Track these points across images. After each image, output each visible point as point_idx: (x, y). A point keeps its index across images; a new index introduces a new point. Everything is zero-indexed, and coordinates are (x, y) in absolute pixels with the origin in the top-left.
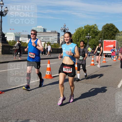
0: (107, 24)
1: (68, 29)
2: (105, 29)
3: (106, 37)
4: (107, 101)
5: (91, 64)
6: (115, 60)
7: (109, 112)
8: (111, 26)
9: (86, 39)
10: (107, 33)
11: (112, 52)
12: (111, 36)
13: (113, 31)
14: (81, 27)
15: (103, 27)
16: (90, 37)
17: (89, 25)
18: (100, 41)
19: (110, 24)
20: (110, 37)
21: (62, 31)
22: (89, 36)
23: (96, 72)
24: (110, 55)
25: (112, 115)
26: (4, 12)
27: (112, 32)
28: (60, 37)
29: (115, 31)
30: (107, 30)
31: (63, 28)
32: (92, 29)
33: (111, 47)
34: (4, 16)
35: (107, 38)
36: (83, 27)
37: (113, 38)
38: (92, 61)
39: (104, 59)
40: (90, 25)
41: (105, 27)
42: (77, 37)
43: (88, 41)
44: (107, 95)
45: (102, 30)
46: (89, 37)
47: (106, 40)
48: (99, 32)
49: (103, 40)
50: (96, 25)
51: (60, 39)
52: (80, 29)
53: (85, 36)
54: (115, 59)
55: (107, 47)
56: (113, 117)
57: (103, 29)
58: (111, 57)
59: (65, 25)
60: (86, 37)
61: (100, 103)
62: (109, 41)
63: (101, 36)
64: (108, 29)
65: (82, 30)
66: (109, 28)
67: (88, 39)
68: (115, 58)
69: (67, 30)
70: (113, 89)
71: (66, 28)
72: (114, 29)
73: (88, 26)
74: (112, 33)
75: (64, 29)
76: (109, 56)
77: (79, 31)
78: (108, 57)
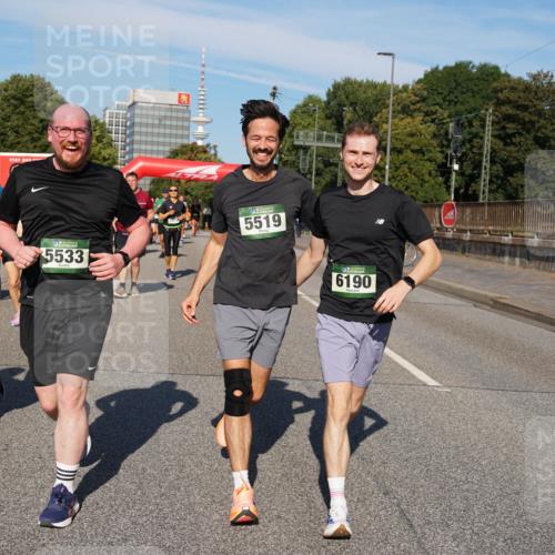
0: (16, 79)
2: (4, 99)
3: (12, 137)
8: (35, 86)
10: (18, 120)
12: (36, 135)
13: (46, 111)
19: (32, 75)
20: (33, 140)
30: (16, 106)
35: (18, 143)
41: (6, 90)
66: (25, 96)
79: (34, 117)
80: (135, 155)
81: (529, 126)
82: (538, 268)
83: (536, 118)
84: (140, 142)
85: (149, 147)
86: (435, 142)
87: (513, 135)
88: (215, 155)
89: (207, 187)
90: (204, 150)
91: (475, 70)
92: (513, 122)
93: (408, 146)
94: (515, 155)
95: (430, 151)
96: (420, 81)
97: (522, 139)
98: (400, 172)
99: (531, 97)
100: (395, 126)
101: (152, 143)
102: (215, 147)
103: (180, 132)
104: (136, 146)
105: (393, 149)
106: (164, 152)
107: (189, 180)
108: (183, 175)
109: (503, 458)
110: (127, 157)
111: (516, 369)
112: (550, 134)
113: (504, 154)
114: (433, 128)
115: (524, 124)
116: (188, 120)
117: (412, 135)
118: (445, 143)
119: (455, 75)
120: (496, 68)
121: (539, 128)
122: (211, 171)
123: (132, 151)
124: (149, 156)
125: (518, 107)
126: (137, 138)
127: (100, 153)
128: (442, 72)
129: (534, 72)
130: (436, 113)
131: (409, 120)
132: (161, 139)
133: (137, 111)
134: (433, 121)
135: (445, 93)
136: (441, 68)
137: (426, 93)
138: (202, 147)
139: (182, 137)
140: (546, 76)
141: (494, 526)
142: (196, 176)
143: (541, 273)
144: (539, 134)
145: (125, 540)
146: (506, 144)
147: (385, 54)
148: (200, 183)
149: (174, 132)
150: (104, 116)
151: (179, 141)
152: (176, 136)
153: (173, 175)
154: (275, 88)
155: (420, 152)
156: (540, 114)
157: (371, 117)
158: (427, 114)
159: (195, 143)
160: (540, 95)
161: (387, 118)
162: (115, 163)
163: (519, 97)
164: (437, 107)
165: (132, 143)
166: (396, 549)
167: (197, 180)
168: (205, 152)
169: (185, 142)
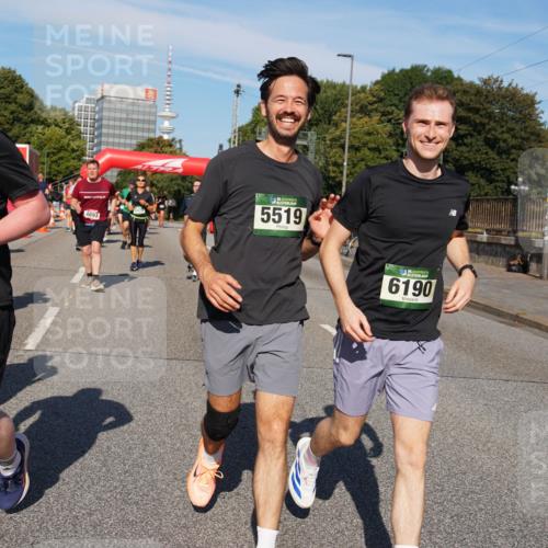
8: (6, 79)
12: (7, 126)
13: (16, 103)
27: (13, 107)
29: (26, 103)
37: (18, 137)
72: (20, 96)
74: (12, 113)
79: (6, 109)
80: (103, 147)
81: (480, 128)
82: (487, 263)
83: (486, 121)
84: (108, 135)
85: (117, 140)
86: (391, 141)
87: (465, 136)
88: (181, 149)
89: (172, 180)
90: (170, 144)
91: (429, 74)
92: (465, 123)
93: (365, 144)
94: (466, 155)
95: (387, 150)
96: (377, 83)
97: (474, 140)
98: (357, 169)
99: (482, 100)
100: (353, 125)
101: (120, 136)
102: (180, 141)
103: (146, 126)
104: (103, 139)
105: (351, 147)
106: (131, 145)
107: (155, 172)
108: (149, 167)
109: (451, 441)
110: (95, 149)
111: (464, 357)
112: (500, 136)
113: (456, 154)
114: (389, 127)
115: (475, 126)
116: (155, 114)
117: (369, 134)
118: (401, 142)
119: (410, 78)
120: (450, 72)
121: (490, 130)
122: (176, 164)
123: (100, 144)
124: (116, 148)
125: (470, 110)
126: (104, 131)
127: (68, 145)
128: (397, 75)
129: (485, 77)
130: (392, 113)
131: (366, 119)
132: (129, 133)
133: (105, 105)
134: (389, 121)
135: (401, 95)
136: (397, 70)
137: (382, 94)
138: (168, 141)
139: (149, 130)
140: (496, 81)
141: (441, 504)
142: (162, 169)
143: (489, 267)
144: (489, 136)
145: (90, 515)
146: (458, 145)
147: (345, 56)
148: (166, 176)
149: (140, 125)
150: (74, 109)
151: (146, 135)
152: (143, 130)
153: (139, 167)
154: (239, 86)
155: (377, 150)
156: (490, 116)
157: (331, 116)
158: (384, 114)
159: (161, 137)
160: (491, 98)
161: (346, 117)
162: (84, 154)
163: (471, 100)
164: (393, 108)
165: (100, 135)
166: (348, 525)
167: (162, 172)
168: (171, 146)
169: (152, 135)
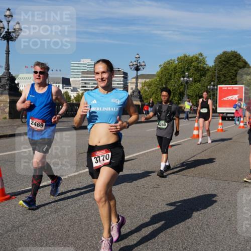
0: (225, 53)
1: (145, 65)
2: (220, 62)
4: (227, 210)
5: (194, 135)
6: (243, 127)
7: (231, 234)
8: (233, 56)
9: (182, 85)
10: (225, 70)
11: (236, 110)
12: (233, 77)
13: (237, 66)
14: (171, 60)
15: (216, 58)
16: (190, 80)
17: (187, 55)
18: (210, 88)
19: (232, 51)
20: (232, 79)
21: (131, 69)
22: (188, 77)
23: (203, 151)
24: (233, 115)
25: (239, 239)
26: (13, 32)
28: (128, 82)
30: (225, 65)
31: (135, 63)
32: (194, 64)
33: (234, 99)
34: (13, 41)
35: (225, 81)
36: (174, 60)
38: (194, 130)
39: (219, 124)
40: (189, 56)
41: (220, 58)
42: (163, 80)
43: (186, 87)
44: (227, 199)
45: (215, 66)
46: (187, 79)
47: (222, 85)
48: (208, 70)
49: (217, 86)
50: (202, 55)
51: (128, 86)
52: (169, 63)
53: (180, 78)
54: (242, 124)
55: (225, 99)
56: (240, 243)
57: (217, 63)
58: (234, 120)
59: (137, 56)
60: (182, 79)
61: (213, 214)
62: (229, 88)
63: (213, 78)
64: (226, 62)
65: (174, 66)
66: (229, 60)
67: (186, 85)
68: (243, 122)
69: (141, 66)
70: (239, 187)
71: (140, 63)
72: (239, 63)
73: (185, 56)
75: (137, 65)
76: (231, 119)
77: (166, 67)
78: (229, 120)
79: (233, 69)
